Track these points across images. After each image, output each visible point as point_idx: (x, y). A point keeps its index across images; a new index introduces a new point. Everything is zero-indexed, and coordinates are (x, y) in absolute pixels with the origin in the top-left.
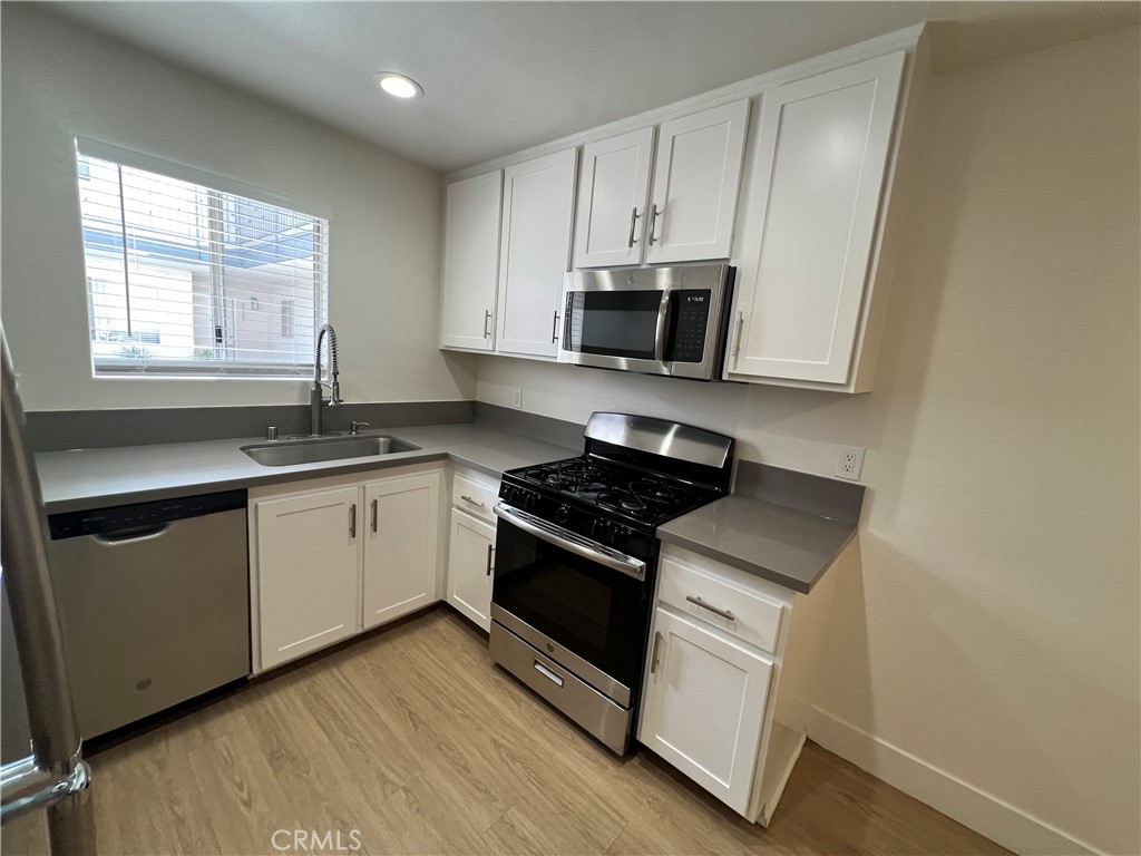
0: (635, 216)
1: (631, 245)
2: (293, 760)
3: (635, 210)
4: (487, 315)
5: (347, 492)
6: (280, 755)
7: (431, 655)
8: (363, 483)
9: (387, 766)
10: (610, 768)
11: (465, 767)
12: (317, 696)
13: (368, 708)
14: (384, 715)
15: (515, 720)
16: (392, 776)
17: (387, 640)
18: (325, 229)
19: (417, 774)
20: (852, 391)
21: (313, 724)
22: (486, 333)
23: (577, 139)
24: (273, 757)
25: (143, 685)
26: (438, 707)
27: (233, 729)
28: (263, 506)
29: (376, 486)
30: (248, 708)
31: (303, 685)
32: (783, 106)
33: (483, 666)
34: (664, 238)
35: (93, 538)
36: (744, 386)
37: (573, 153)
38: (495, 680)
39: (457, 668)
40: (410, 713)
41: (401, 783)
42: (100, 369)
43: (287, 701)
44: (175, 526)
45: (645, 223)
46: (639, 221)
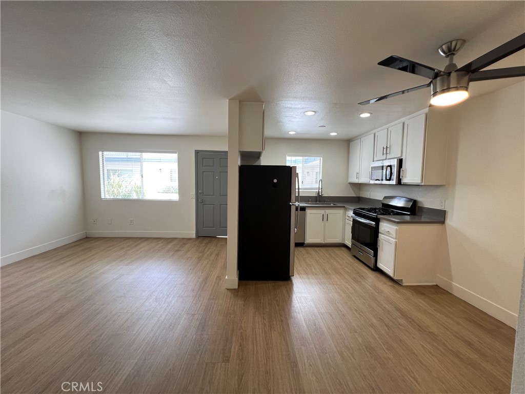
1: (383, 155)
3: (383, 147)
4: (357, 173)
5: (322, 212)
18: (322, 159)
20: (423, 184)
22: (357, 178)
23: (374, 131)
28: (308, 211)
29: (328, 211)
32: (408, 123)
34: (390, 153)
36: (406, 185)
37: (373, 135)
45: (386, 150)
46: (385, 150)
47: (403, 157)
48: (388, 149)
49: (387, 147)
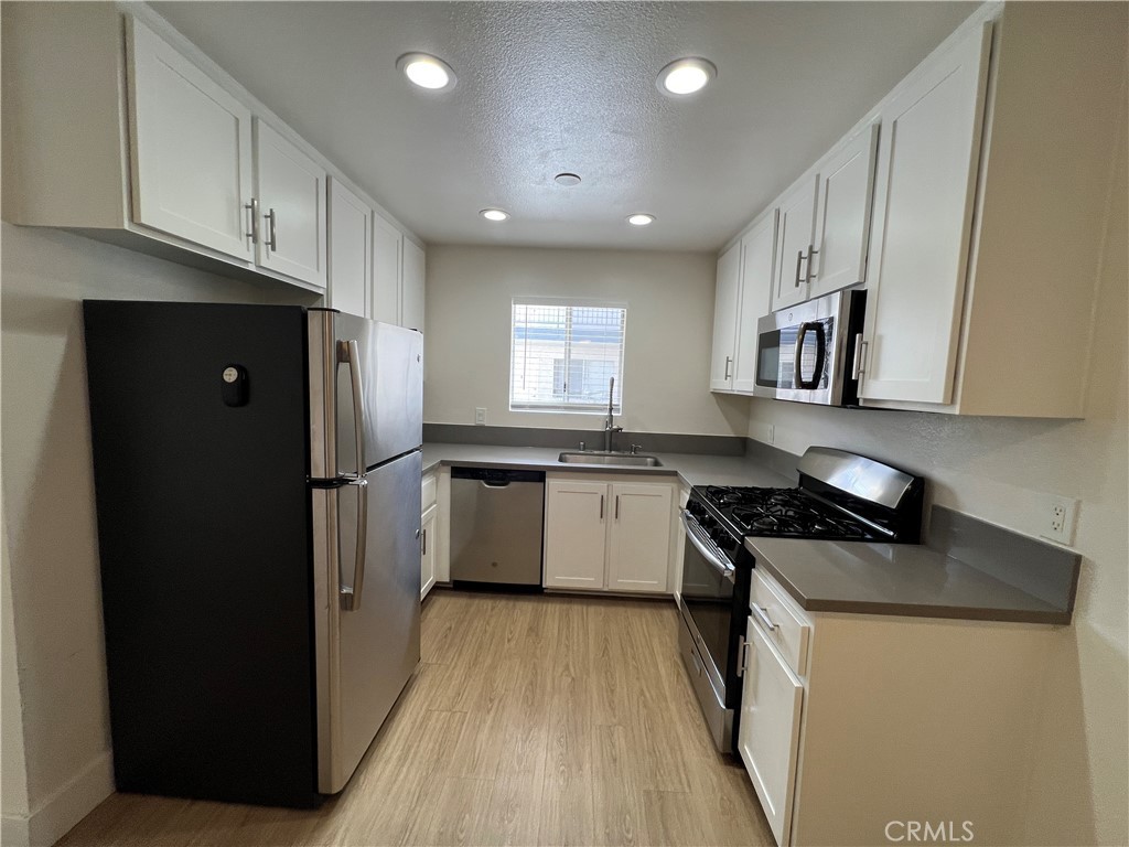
0: (800, 258)
1: (797, 285)
2: (537, 635)
3: (800, 253)
4: (728, 361)
5: (599, 486)
6: (534, 630)
7: (644, 626)
8: (610, 483)
9: (574, 663)
10: (712, 758)
11: (612, 691)
12: (567, 615)
13: (586, 634)
14: (591, 642)
15: (667, 688)
16: (572, 670)
17: (624, 606)
19: (585, 677)
20: (956, 411)
21: (556, 626)
22: (727, 376)
23: (776, 203)
24: (531, 629)
25: (494, 565)
26: (624, 654)
27: (525, 609)
28: (552, 483)
29: (621, 487)
30: (536, 604)
31: (565, 606)
32: (895, 122)
33: (674, 650)
34: (821, 272)
35: (482, 481)
36: (875, 409)
37: (774, 215)
38: (675, 662)
39: (656, 642)
40: (606, 647)
41: (573, 675)
42: (513, 407)
43: (553, 610)
44: (513, 485)
45: (809, 264)
46: (804, 263)
47: (870, 286)
48: (816, 258)
49: (811, 251)
